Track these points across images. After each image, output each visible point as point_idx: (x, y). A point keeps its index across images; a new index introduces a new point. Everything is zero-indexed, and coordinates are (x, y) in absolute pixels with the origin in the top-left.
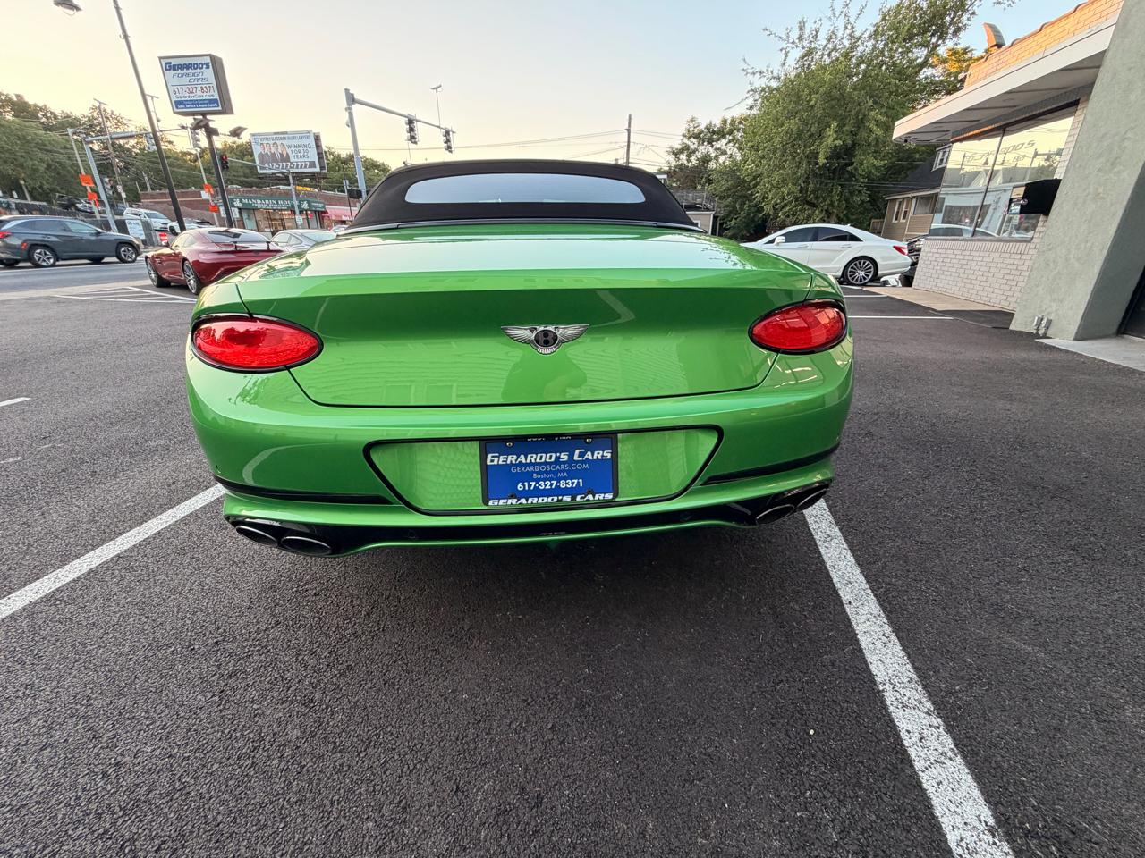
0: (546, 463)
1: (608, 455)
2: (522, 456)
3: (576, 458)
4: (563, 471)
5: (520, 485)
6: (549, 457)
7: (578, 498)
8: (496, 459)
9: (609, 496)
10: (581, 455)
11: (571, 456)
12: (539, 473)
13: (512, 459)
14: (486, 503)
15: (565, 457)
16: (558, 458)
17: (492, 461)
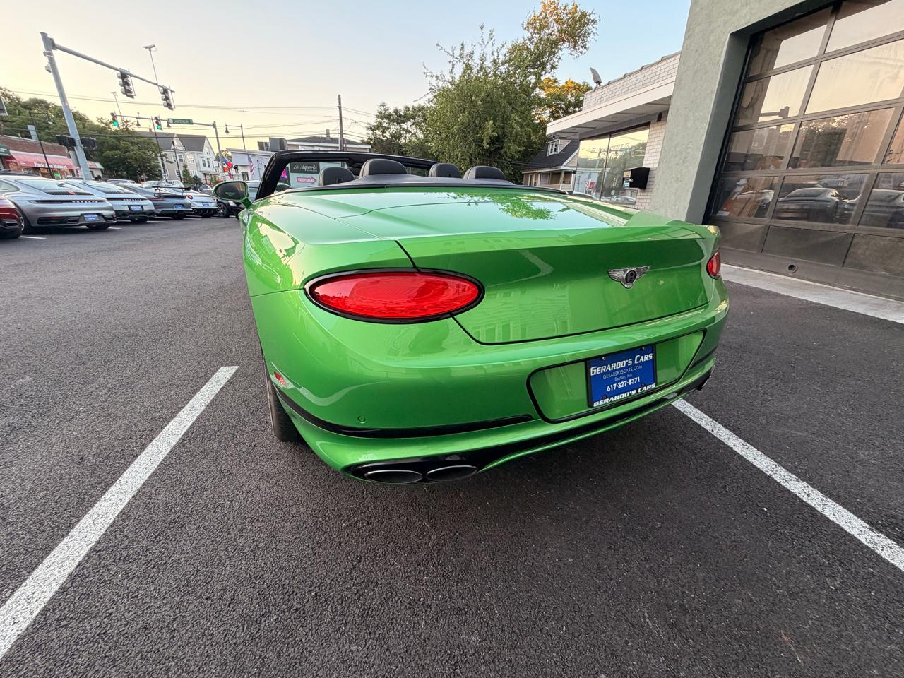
0: (621, 369)
1: (651, 357)
2: (609, 366)
3: (636, 362)
4: (629, 373)
5: (608, 388)
6: (622, 364)
7: (639, 391)
8: (595, 371)
9: (653, 386)
10: (638, 360)
11: (633, 361)
12: (618, 376)
13: (604, 369)
14: (590, 404)
15: (630, 362)
16: (627, 363)
17: (593, 373)
